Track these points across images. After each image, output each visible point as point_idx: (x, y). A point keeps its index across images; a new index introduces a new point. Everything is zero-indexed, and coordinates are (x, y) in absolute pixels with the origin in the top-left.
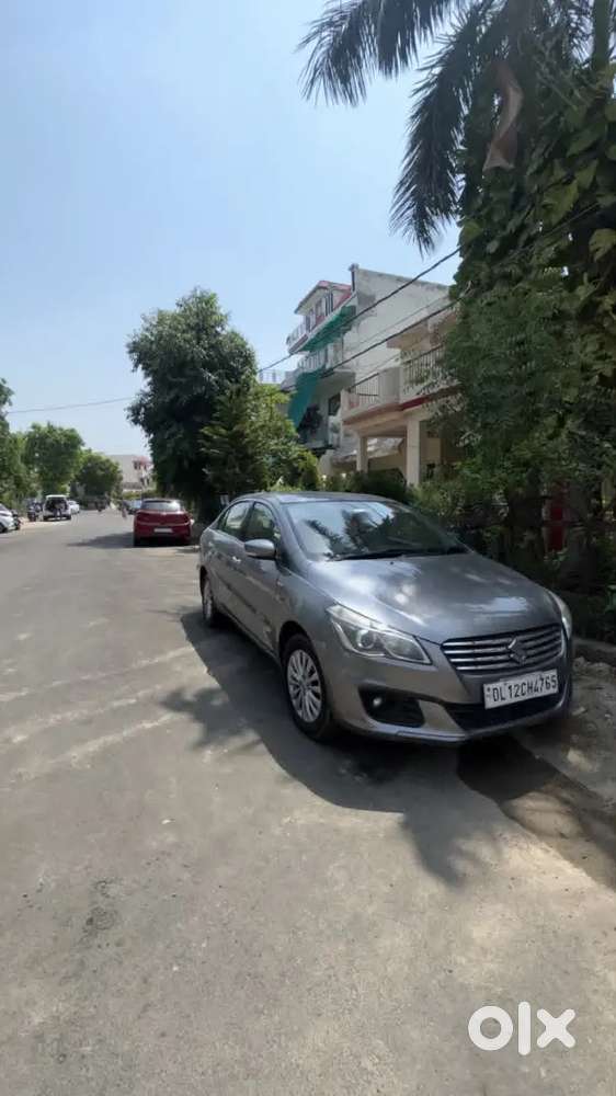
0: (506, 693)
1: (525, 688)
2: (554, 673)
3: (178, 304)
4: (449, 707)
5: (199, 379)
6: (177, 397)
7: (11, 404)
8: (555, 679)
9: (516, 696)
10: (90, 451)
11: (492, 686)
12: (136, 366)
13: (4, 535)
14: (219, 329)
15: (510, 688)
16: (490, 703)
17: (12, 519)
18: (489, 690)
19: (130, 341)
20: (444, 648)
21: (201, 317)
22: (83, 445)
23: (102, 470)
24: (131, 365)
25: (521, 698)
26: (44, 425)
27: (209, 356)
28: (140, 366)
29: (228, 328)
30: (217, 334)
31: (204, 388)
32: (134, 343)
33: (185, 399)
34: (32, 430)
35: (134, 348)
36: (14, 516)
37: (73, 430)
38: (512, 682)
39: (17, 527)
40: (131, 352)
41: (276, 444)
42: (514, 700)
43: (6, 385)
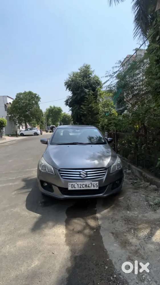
0: (76, 186)
1: (84, 186)
2: (97, 183)
3: (79, 69)
4: (59, 188)
5: (83, 91)
6: (77, 97)
7: (40, 101)
8: (98, 185)
9: (80, 187)
10: (65, 113)
11: (71, 183)
12: (67, 89)
13: (38, 136)
14: (90, 75)
15: (78, 185)
16: (70, 188)
17: (40, 132)
18: (70, 184)
19: (65, 82)
20: (59, 171)
21: (85, 73)
22: (62, 111)
23: (68, 118)
24: (65, 88)
25: (82, 189)
26: (52, 106)
27: (86, 84)
28: (68, 89)
29: (93, 75)
30: (90, 77)
31: (84, 94)
32: (66, 82)
33: (79, 97)
34: (50, 108)
35: (66, 84)
36: (40, 131)
37: (60, 107)
38: (79, 183)
39: (41, 134)
40: (65, 85)
41: (107, 110)
42: (79, 189)
43: (39, 96)
